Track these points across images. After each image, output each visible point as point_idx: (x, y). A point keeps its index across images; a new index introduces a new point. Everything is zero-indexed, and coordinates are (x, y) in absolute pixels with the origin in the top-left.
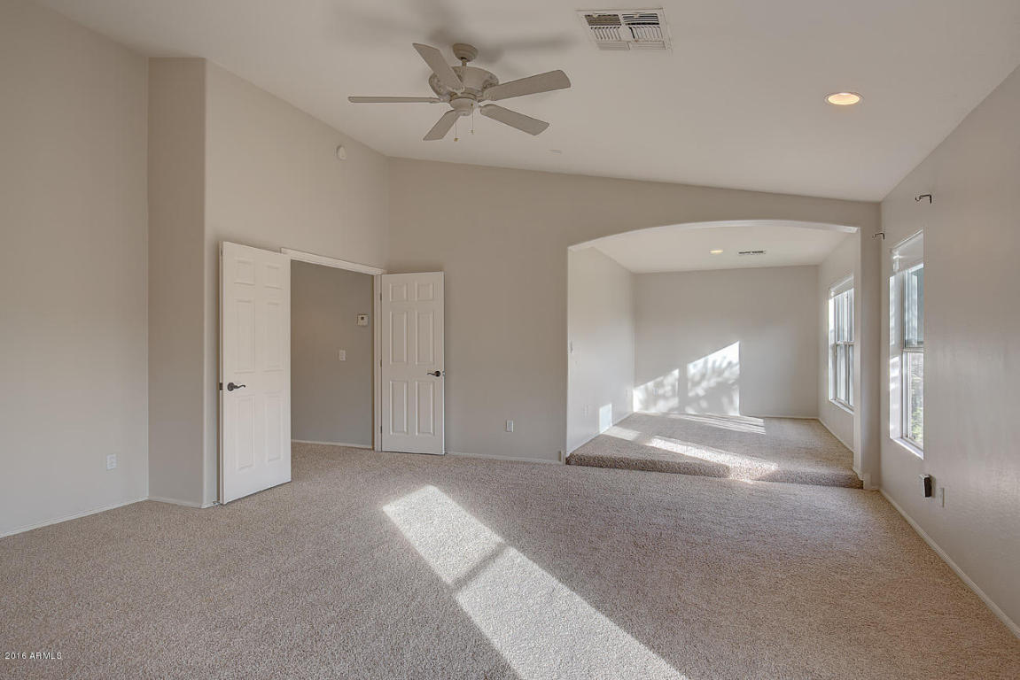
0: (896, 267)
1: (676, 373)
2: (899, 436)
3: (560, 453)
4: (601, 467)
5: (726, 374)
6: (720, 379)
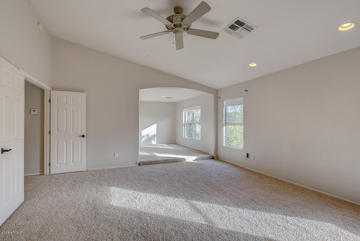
0: (225, 105)
3: (136, 162)
4: (151, 164)
5: (150, 136)
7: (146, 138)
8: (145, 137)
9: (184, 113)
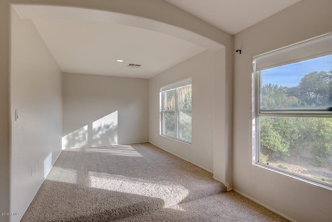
0: (255, 68)
1: (86, 128)
2: (255, 162)
5: (111, 127)
6: (108, 130)
7: (104, 131)
8: (102, 130)
9: (161, 93)
